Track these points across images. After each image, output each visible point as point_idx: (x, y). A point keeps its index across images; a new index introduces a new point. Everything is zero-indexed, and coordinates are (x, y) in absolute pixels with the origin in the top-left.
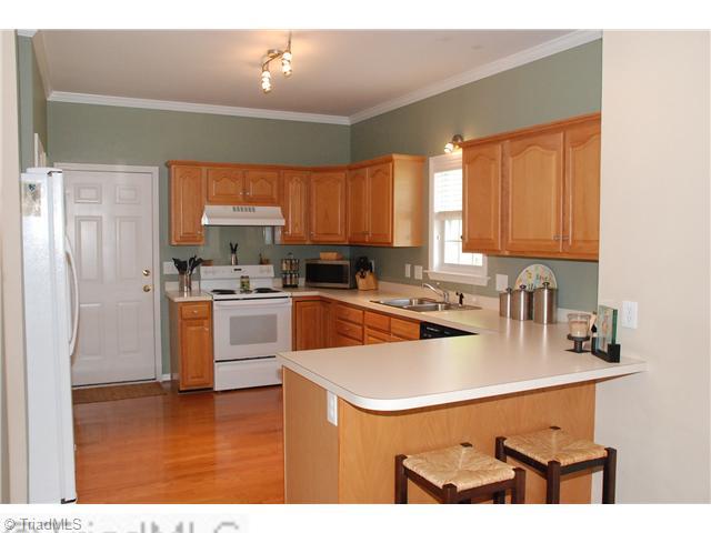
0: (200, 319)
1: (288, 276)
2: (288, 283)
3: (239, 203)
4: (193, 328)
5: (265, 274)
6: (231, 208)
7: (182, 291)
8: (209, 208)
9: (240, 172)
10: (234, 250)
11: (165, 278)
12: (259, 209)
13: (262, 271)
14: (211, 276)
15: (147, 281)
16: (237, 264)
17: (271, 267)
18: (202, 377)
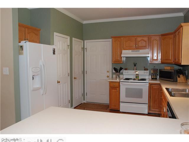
0: (116, 87)
1: (155, 75)
2: (153, 78)
3: (133, 49)
4: (114, 90)
5: (146, 74)
6: (131, 51)
7: (116, 78)
8: (123, 51)
9: (134, 39)
10: (135, 65)
11: (113, 74)
12: (141, 51)
13: (145, 73)
14: (126, 73)
15: (108, 74)
16: (136, 70)
17: (148, 71)
18: (115, 106)
